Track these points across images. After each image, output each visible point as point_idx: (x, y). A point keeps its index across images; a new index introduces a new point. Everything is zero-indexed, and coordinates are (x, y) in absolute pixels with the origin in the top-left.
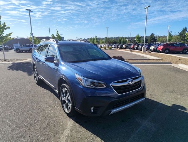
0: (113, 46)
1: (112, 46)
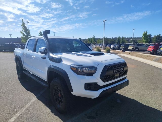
0: (112, 47)
1: (110, 46)
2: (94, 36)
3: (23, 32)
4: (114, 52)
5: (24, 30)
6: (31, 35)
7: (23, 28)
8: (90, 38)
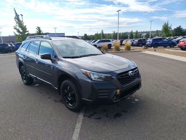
2: (102, 31)
3: (18, 28)
4: (134, 50)
5: (19, 24)
6: (28, 31)
7: (17, 22)
8: (97, 33)
